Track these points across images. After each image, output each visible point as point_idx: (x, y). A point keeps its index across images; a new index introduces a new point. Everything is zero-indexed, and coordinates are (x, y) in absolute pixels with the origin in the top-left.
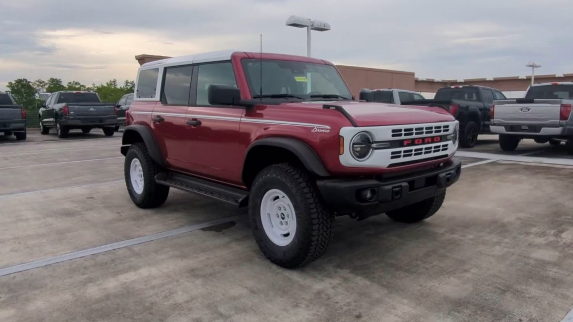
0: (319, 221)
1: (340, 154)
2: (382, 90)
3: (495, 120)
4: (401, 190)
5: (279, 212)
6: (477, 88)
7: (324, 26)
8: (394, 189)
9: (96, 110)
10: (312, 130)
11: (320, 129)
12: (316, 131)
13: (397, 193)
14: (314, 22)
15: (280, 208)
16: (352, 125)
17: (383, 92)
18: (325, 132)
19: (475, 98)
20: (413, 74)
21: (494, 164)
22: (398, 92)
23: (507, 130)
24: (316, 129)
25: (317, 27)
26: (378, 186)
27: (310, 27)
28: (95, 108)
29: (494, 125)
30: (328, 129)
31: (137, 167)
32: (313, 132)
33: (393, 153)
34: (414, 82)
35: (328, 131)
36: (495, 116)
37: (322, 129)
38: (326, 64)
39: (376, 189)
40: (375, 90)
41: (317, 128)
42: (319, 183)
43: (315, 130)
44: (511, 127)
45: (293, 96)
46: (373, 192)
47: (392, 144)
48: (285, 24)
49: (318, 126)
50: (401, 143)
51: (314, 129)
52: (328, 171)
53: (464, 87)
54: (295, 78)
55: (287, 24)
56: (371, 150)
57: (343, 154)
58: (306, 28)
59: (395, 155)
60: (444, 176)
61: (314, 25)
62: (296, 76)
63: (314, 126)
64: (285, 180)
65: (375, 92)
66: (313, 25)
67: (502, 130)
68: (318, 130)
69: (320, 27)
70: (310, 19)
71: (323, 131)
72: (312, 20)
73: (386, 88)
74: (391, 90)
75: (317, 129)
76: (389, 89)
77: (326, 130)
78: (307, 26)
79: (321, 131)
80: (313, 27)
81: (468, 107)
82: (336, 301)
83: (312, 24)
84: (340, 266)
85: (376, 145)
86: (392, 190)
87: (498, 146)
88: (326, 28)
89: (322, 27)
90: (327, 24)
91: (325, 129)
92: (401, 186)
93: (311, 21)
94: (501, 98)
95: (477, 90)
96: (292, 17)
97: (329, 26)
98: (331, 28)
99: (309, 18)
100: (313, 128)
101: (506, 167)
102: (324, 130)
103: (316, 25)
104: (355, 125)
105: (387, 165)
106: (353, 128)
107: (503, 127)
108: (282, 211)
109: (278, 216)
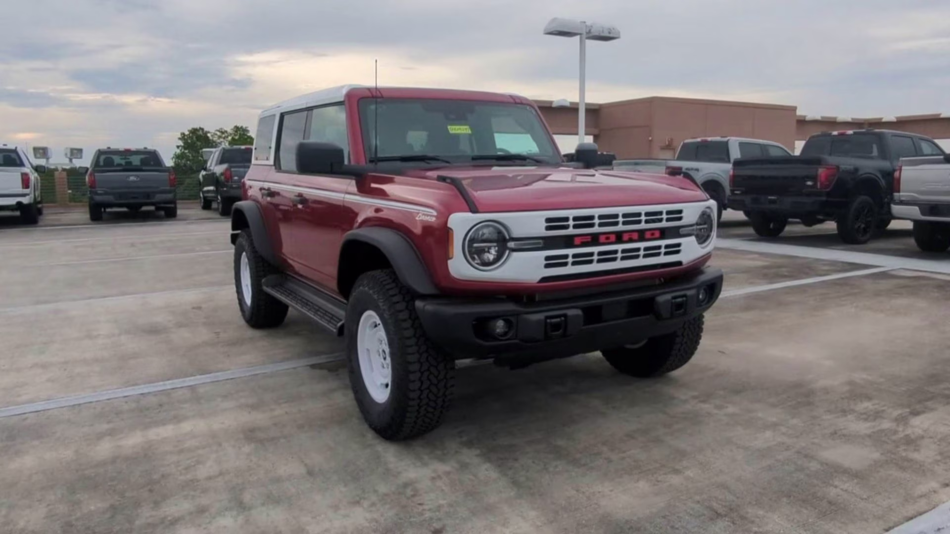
0: (421, 367)
1: (449, 259)
2: (709, 139)
3: (903, 195)
4: (566, 321)
6: (880, 136)
7: (610, 33)
8: (548, 321)
10: (416, 216)
12: (421, 218)
13: (556, 327)
14: (592, 26)
15: (382, 341)
16: (469, 210)
17: (711, 142)
18: (430, 220)
19: (875, 152)
20: (794, 109)
21: (885, 275)
22: (738, 142)
23: (923, 213)
25: (597, 34)
26: (517, 314)
27: (584, 36)
29: (902, 203)
32: (416, 220)
33: (548, 258)
34: (794, 124)
35: (434, 219)
36: (903, 186)
38: (516, 103)
39: (512, 319)
40: (699, 140)
41: (422, 213)
42: (418, 305)
43: (419, 216)
44: (932, 208)
45: (438, 158)
46: (508, 323)
47: (548, 243)
48: (542, 32)
50: (568, 242)
52: (437, 286)
53: (855, 133)
54: (449, 127)
55: (546, 32)
56: (507, 252)
57: (452, 258)
58: (578, 38)
59: (551, 262)
60: (667, 301)
61: (592, 31)
62: (452, 124)
64: (378, 297)
65: (698, 142)
66: (590, 32)
67: (915, 211)
68: (423, 218)
69: (602, 34)
70: (585, 22)
72: (589, 23)
73: (718, 136)
74: (725, 139)
75: (422, 215)
76: (722, 137)
78: (580, 34)
79: (426, 217)
80: (591, 35)
81: (856, 170)
82: (419, 502)
83: (588, 31)
84: (469, 444)
85: (515, 244)
86: (546, 323)
87: (911, 242)
88: (611, 35)
89: (606, 34)
90: (613, 29)
92: (565, 316)
93: (586, 26)
94: (934, 153)
95: (880, 137)
96: (554, 20)
97: (619, 32)
98: (622, 35)
99: (583, 20)
101: (901, 282)
102: (429, 217)
103: (595, 32)
104: (474, 210)
105: (538, 278)
106: (470, 215)
107: (917, 208)
108: (383, 346)
109: (379, 353)
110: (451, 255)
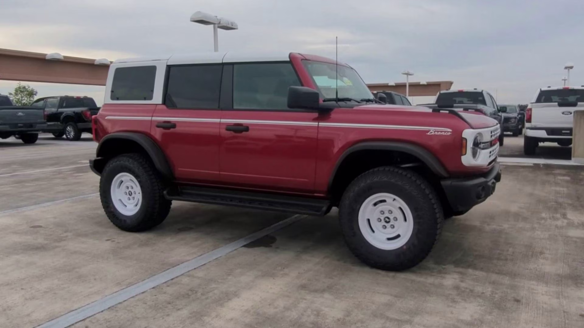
1: (463, 155)
5: (381, 216)
7: (232, 25)
9: (24, 114)
10: (428, 133)
11: (438, 132)
12: (433, 134)
14: (220, 20)
15: (384, 212)
16: (470, 127)
18: (445, 134)
24: (433, 132)
25: (225, 25)
27: (216, 26)
28: (22, 112)
30: (448, 132)
31: (123, 183)
32: (428, 135)
35: (450, 133)
37: (441, 132)
39: (485, 186)
41: (434, 130)
42: (444, 183)
47: (489, 144)
48: (189, 20)
49: (435, 129)
51: (430, 132)
55: (192, 20)
56: (479, 150)
57: (465, 154)
58: (212, 26)
61: (221, 22)
63: (429, 129)
66: (220, 23)
68: (436, 133)
69: (227, 26)
70: (216, 17)
71: (443, 133)
72: (219, 17)
75: (435, 132)
77: (447, 133)
78: (214, 24)
79: (439, 133)
80: (220, 25)
83: (218, 22)
85: (482, 146)
88: (233, 27)
89: (230, 26)
90: (234, 23)
91: (445, 132)
93: (217, 19)
96: (198, 12)
97: (237, 26)
98: (239, 27)
99: (216, 15)
100: (428, 132)
103: (223, 23)
104: (472, 128)
105: (487, 163)
106: (472, 130)
108: (387, 214)
109: (379, 220)
110: (464, 153)
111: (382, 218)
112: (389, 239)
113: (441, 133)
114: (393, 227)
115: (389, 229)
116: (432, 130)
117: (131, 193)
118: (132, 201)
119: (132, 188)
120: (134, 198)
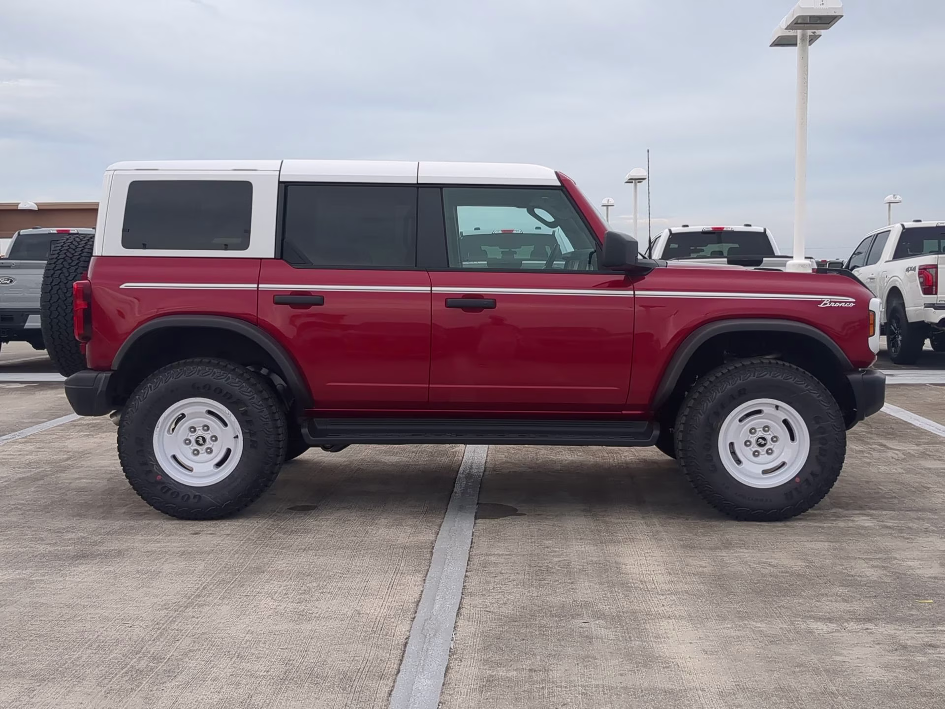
1: (870, 336)
5: (751, 437)
10: (820, 304)
11: (835, 302)
12: (828, 305)
15: (755, 430)
18: (846, 306)
24: (828, 303)
30: (850, 302)
31: (183, 421)
37: (840, 302)
41: (830, 300)
42: (851, 378)
43: (826, 304)
51: (823, 303)
57: (874, 335)
63: (821, 299)
68: (833, 304)
71: (843, 305)
75: (830, 302)
77: (848, 304)
79: (838, 305)
91: (846, 302)
100: (820, 302)
106: (878, 300)
108: (760, 433)
109: (747, 443)
110: (871, 334)
111: (753, 440)
112: (765, 472)
113: (841, 305)
114: (769, 452)
115: (764, 457)
116: (827, 300)
117: (204, 439)
118: (203, 456)
119: (206, 428)
120: (210, 451)
